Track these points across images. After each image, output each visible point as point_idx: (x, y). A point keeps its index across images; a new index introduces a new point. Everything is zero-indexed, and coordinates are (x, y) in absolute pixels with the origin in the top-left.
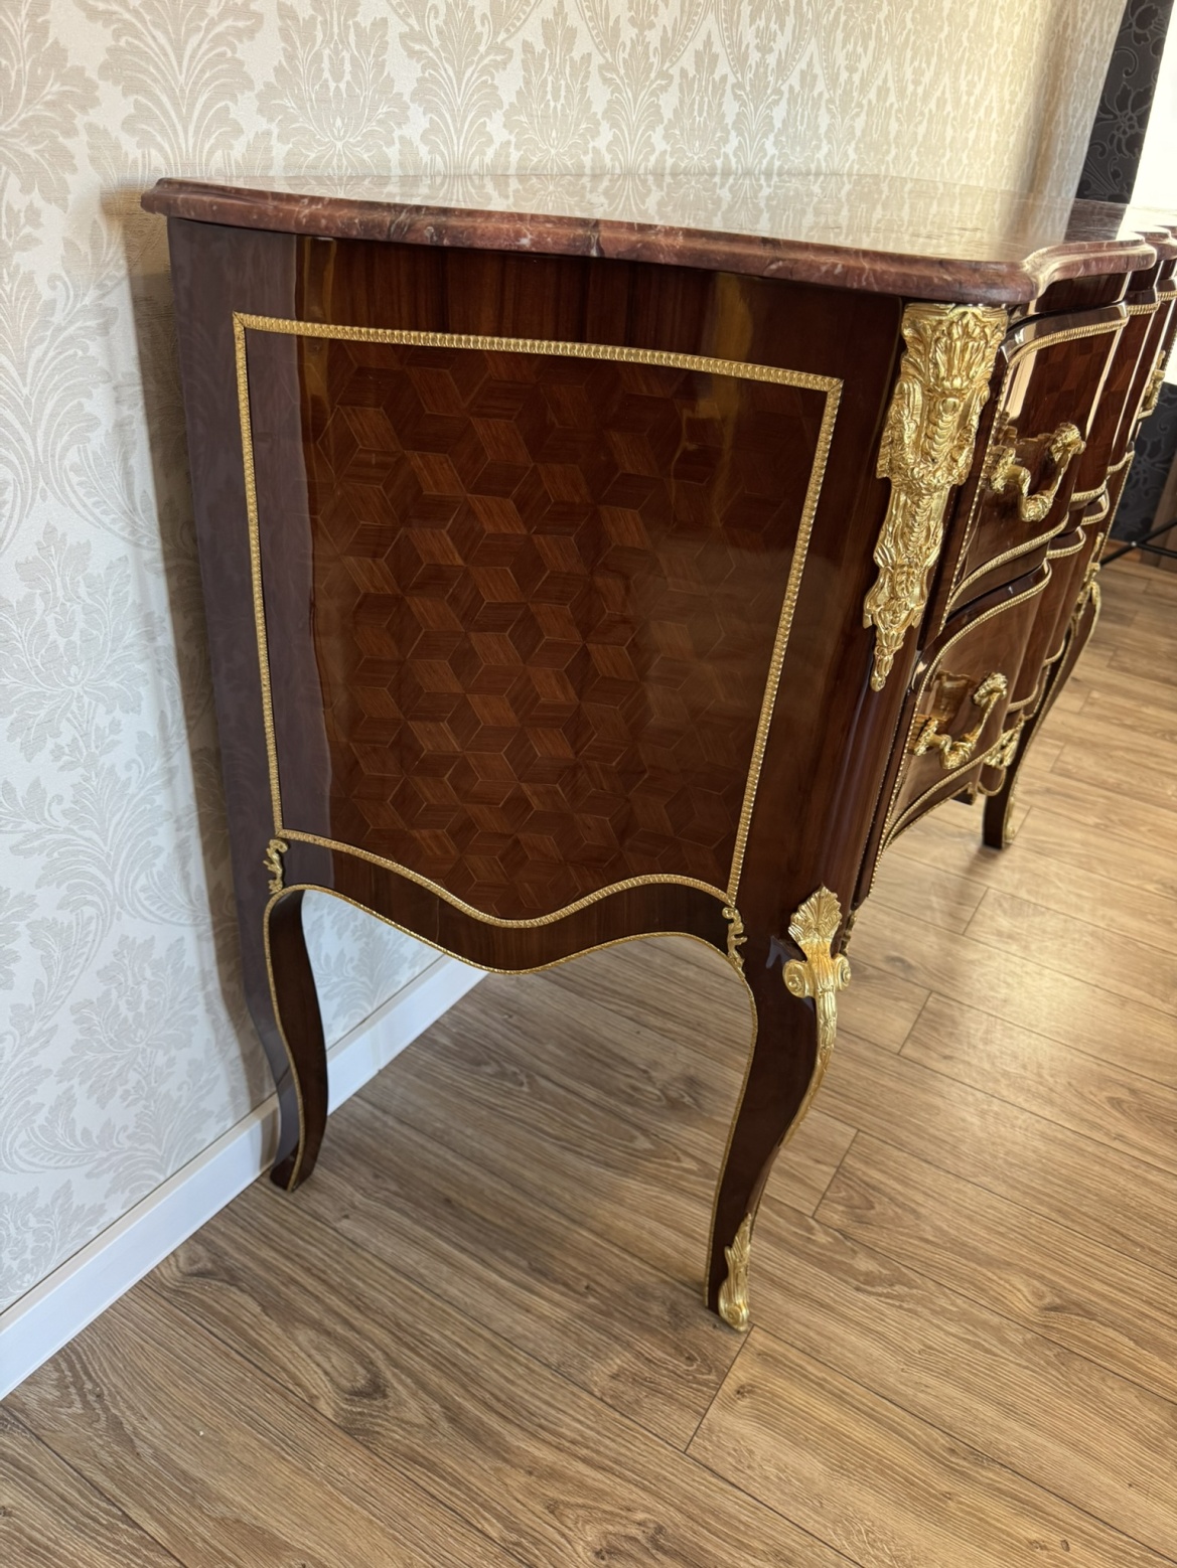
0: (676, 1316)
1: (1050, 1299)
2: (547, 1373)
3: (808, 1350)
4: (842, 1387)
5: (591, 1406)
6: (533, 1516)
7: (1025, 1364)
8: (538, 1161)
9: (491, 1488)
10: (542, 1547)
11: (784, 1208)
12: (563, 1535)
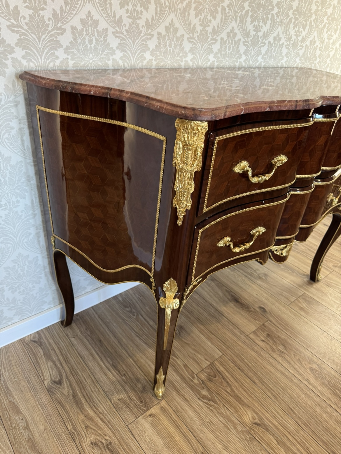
0: (144, 389)
1: (257, 421)
2: (103, 393)
3: (176, 410)
4: (180, 424)
5: (109, 405)
6: (80, 428)
7: (238, 436)
8: (128, 337)
9: (74, 417)
10: (79, 436)
11: (189, 370)
12: (86, 435)
